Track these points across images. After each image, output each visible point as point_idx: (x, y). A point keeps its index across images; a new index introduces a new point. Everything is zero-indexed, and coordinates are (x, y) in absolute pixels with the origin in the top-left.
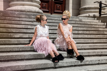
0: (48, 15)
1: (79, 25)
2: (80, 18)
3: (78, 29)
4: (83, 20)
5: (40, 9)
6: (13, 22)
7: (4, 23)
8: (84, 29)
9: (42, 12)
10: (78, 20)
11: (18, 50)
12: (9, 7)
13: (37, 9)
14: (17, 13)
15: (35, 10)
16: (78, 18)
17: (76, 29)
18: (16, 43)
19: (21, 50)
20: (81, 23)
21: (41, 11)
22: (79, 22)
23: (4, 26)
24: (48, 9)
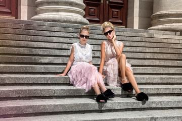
0: (96, 27)
1: (148, 44)
2: (151, 32)
3: (144, 51)
4: (155, 36)
5: (84, 17)
6: (40, 38)
7: (27, 39)
8: (155, 51)
9: (88, 22)
10: (146, 35)
11: (46, 82)
12: (36, 14)
13: (79, 18)
14: (46, 23)
15: (76, 19)
16: (147, 32)
17: (141, 51)
18: (43, 71)
19: (49, 82)
20: (151, 40)
21: (85, 20)
22: (147, 40)
23: (26, 45)
24: (98, 17)
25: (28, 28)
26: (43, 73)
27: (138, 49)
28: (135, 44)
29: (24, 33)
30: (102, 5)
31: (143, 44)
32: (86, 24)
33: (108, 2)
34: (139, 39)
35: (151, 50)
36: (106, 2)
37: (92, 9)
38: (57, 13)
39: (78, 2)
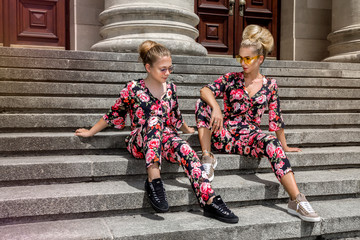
0: (222, 60)
1: (335, 93)
2: (334, 66)
3: (331, 108)
4: (346, 74)
5: (197, 40)
7: (69, 92)
8: (353, 107)
9: (204, 50)
10: (326, 72)
11: (94, 209)
13: (187, 42)
14: (119, 56)
15: (181, 45)
16: (327, 67)
17: (324, 107)
18: (93, 173)
19: (104, 208)
20: (338, 82)
21: (200, 48)
22: (331, 81)
23: (65, 105)
24: (225, 41)
25: (79, 67)
26: (93, 179)
27: (318, 105)
28: (309, 93)
29: (67, 78)
30: (231, 19)
31: (325, 93)
32: (202, 55)
33: (242, 13)
34: (314, 82)
35: (346, 105)
36: (238, 13)
37: (213, 27)
38: (141, 35)
39: (185, 12)
